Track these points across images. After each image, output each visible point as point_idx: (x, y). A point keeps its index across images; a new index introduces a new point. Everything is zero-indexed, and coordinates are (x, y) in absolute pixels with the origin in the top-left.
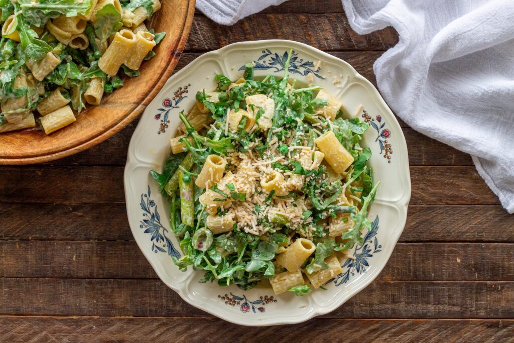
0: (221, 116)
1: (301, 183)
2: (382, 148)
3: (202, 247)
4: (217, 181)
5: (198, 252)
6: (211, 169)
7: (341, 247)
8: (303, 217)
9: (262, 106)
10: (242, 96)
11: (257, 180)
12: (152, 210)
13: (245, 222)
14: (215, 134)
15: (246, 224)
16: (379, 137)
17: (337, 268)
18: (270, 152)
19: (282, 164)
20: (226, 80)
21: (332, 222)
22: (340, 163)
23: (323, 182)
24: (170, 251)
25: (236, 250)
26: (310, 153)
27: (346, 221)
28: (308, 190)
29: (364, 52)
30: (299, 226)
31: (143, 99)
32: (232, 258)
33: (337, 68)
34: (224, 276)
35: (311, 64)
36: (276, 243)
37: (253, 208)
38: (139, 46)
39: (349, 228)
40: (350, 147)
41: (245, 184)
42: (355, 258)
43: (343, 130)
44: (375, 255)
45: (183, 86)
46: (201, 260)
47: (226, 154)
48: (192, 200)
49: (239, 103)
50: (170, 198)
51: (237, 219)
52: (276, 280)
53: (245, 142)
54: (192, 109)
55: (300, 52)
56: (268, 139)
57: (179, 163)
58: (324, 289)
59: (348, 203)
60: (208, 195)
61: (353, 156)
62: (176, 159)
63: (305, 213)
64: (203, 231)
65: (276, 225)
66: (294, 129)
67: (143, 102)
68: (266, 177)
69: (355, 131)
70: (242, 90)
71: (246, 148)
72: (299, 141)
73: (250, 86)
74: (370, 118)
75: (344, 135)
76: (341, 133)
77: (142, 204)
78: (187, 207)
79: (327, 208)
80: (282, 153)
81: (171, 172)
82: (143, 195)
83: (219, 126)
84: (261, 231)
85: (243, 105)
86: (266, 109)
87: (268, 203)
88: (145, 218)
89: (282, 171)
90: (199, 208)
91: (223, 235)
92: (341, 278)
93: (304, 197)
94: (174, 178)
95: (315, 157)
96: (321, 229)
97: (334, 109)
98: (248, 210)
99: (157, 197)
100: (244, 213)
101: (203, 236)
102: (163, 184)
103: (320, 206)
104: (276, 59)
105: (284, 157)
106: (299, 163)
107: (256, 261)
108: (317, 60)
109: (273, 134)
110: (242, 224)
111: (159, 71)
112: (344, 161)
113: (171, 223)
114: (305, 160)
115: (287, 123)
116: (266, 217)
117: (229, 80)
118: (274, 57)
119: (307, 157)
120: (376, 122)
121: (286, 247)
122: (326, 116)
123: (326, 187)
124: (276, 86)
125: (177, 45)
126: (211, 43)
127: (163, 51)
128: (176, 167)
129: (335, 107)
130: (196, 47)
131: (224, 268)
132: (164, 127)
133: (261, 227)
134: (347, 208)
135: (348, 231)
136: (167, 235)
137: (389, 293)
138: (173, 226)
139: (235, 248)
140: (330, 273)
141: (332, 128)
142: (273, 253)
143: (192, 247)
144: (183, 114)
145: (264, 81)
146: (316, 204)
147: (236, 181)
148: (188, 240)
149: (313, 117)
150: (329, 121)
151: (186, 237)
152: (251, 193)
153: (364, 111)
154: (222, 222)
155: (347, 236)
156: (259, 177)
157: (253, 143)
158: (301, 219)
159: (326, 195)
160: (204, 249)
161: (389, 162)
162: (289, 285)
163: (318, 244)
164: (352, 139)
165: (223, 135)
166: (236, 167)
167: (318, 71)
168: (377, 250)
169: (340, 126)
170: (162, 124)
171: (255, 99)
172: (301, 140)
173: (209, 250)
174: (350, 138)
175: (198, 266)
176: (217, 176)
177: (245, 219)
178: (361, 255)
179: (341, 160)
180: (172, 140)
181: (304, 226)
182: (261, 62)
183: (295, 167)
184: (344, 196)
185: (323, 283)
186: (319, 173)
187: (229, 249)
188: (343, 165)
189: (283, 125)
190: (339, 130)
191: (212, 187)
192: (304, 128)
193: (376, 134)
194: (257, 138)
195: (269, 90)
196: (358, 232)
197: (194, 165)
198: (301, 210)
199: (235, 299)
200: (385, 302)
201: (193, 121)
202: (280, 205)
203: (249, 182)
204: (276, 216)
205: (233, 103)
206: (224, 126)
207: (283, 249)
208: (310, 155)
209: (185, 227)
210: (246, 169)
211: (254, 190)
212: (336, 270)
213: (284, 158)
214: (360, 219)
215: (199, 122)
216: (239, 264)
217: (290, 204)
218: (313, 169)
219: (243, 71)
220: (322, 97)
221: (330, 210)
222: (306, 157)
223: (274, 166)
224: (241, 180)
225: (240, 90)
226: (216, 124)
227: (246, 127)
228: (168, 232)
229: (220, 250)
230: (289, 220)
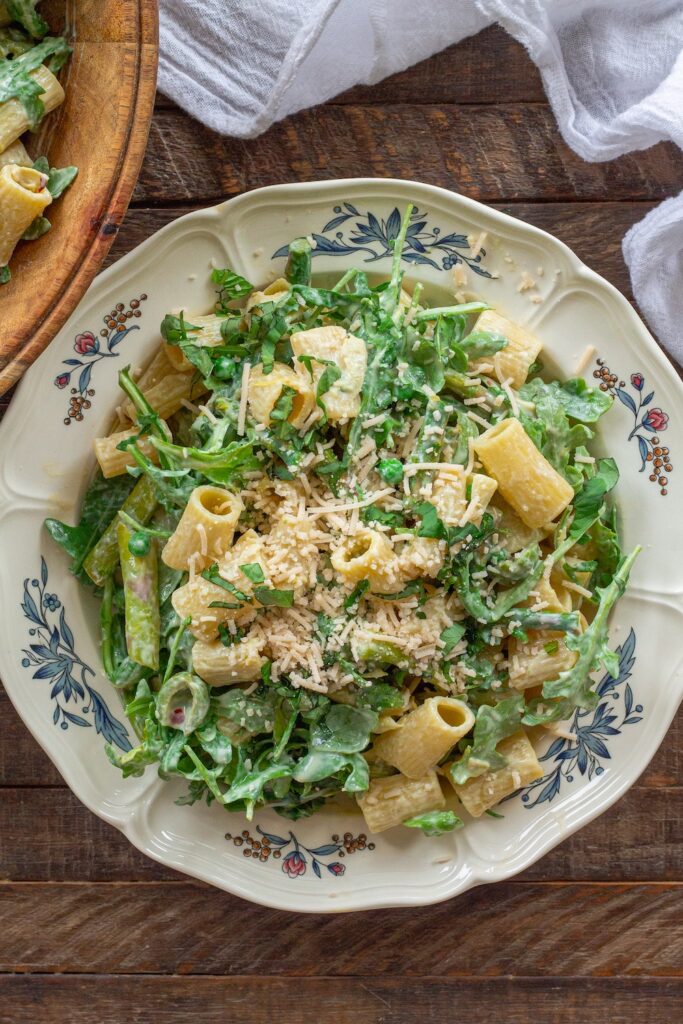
0: (228, 381)
1: (438, 561)
2: (646, 456)
3: (181, 720)
4: (217, 556)
5: (172, 733)
6: (200, 527)
7: (541, 716)
8: (443, 644)
9: (334, 358)
10: (282, 329)
11: (321, 551)
12: (53, 619)
13: (293, 659)
14: (212, 431)
15: (293, 665)
16: (636, 428)
17: (530, 767)
18: (355, 478)
19: (388, 508)
20: (241, 284)
21: (515, 651)
22: (537, 502)
23: (494, 550)
24: (101, 724)
25: (268, 726)
26: (459, 479)
27: (553, 652)
28: (455, 579)
29: (598, 205)
30: (431, 666)
31: (19, 348)
32: (258, 747)
33: (528, 249)
34: (239, 797)
35: (462, 241)
36: (374, 709)
37: (311, 623)
38: (7, 206)
39: (562, 669)
40: (562, 458)
41: (292, 563)
42: (574, 736)
43: (546, 414)
44: (625, 729)
45: (126, 299)
46: (178, 755)
47: (241, 484)
48: (154, 599)
49: (273, 349)
50: (98, 590)
51: (271, 650)
52: (372, 800)
53: (289, 453)
54: (152, 358)
55: (433, 209)
56: (350, 445)
57: (120, 499)
58: (495, 815)
59: (558, 604)
60: (195, 591)
61: (571, 482)
62: (112, 488)
63: (448, 633)
64: (184, 683)
65: (372, 665)
66: (418, 415)
67: (20, 356)
68: (345, 544)
69: (575, 414)
70: (281, 314)
71: (292, 469)
72: (431, 449)
73: (303, 302)
74: (615, 381)
75: (549, 427)
76: (539, 421)
77: (27, 605)
78: (142, 619)
79: (503, 617)
80: (387, 480)
81: (100, 522)
82: (30, 583)
83: (223, 410)
84: (333, 682)
85: (284, 355)
86: (344, 367)
87: (352, 609)
88: (35, 640)
89: (388, 528)
90: (173, 623)
91: (235, 691)
92: (540, 789)
93: (443, 592)
94: (107, 539)
95: (474, 491)
96: (489, 671)
97: (520, 358)
98: (300, 628)
99: (63, 586)
100: (289, 636)
101: (185, 695)
102: (81, 553)
103: (486, 613)
104: (370, 230)
105: (392, 490)
106: (431, 507)
107: (321, 756)
108: (478, 230)
109: (364, 431)
110: (283, 664)
111: (62, 274)
112: (548, 498)
113: (101, 650)
114: (446, 497)
115: (401, 401)
116: (347, 648)
117: (247, 283)
118: (365, 222)
119: (454, 491)
120: (630, 389)
121: (397, 719)
122: (500, 376)
123: (501, 564)
124: (371, 302)
125: (107, 204)
126: (199, 182)
127: (70, 218)
128: (112, 509)
129: (525, 354)
130: (162, 193)
131: (239, 774)
132: (79, 405)
133: (333, 673)
134: (555, 618)
135: (558, 677)
136: (91, 681)
137: (660, 818)
138: (108, 663)
139: (267, 723)
140: (511, 780)
141: (515, 411)
142: (364, 734)
143: (155, 721)
144: (127, 376)
145: (339, 285)
146: (476, 608)
147: (269, 556)
148: (145, 701)
149: (468, 382)
150: (509, 391)
151: (140, 694)
152: (306, 585)
153: (598, 362)
154: (233, 662)
155: (555, 690)
156: (328, 544)
157: (311, 456)
158: (438, 648)
159: (501, 585)
160: (187, 727)
161: (663, 493)
162: (406, 812)
163: (481, 710)
164: (567, 438)
165: (232, 436)
166: (265, 516)
167: (478, 259)
168: (630, 716)
169: (536, 404)
170: (75, 399)
171: (314, 341)
172: (437, 447)
173: (200, 729)
174: (564, 434)
175: (171, 770)
176: (218, 542)
177: (293, 652)
178: (591, 729)
179: (540, 497)
180: (100, 444)
181: (444, 666)
182: (331, 236)
183: (421, 518)
184: (547, 586)
185: (492, 803)
186: (482, 532)
187: (250, 725)
188: (545, 509)
189: (389, 407)
190: (535, 413)
191: (204, 569)
192: (444, 413)
193: (630, 421)
194: (321, 441)
195: (353, 309)
196: (584, 680)
197: (159, 507)
198: (437, 626)
199: (269, 842)
200: (649, 840)
201: (156, 392)
202: (381, 616)
203: (302, 559)
204: (373, 646)
205: (257, 347)
206: (236, 408)
207: (390, 723)
208: (461, 485)
209: (137, 669)
210: (293, 526)
211: (314, 579)
212: (526, 772)
213: (393, 495)
214: (590, 646)
215: (171, 395)
216: (279, 761)
217: (409, 612)
218: (468, 524)
219: (284, 261)
220: (489, 327)
221: (513, 624)
222: (448, 490)
223: (366, 516)
224: (280, 553)
225: (275, 313)
226: (215, 404)
227: (292, 415)
228: (94, 674)
229: (227, 729)
230: (406, 652)
